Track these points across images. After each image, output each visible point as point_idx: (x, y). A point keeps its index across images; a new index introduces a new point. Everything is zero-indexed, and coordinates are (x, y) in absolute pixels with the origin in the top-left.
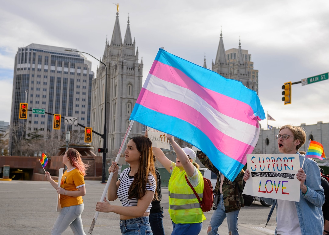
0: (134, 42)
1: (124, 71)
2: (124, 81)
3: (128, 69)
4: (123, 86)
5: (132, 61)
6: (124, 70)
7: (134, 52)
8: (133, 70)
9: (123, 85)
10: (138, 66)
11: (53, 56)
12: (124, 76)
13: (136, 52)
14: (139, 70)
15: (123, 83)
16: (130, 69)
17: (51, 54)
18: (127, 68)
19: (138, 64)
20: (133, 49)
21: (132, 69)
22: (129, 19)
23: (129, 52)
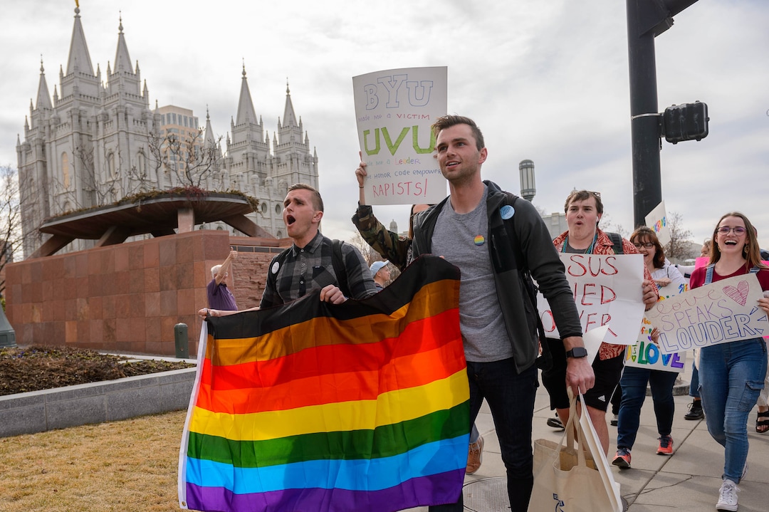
0: (138, 70)
1: (129, 126)
2: (130, 146)
3: (136, 122)
4: (131, 156)
5: (139, 106)
6: (129, 124)
7: (138, 88)
8: (143, 124)
9: (131, 153)
10: (152, 117)
12: (131, 136)
13: (142, 89)
14: (153, 125)
15: (130, 148)
16: (139, 122)
18: (134, 121)
19: (151, 113)
20: (137, 84)
21: (141, 123)
22: (122, 22)
23: (130, 88)
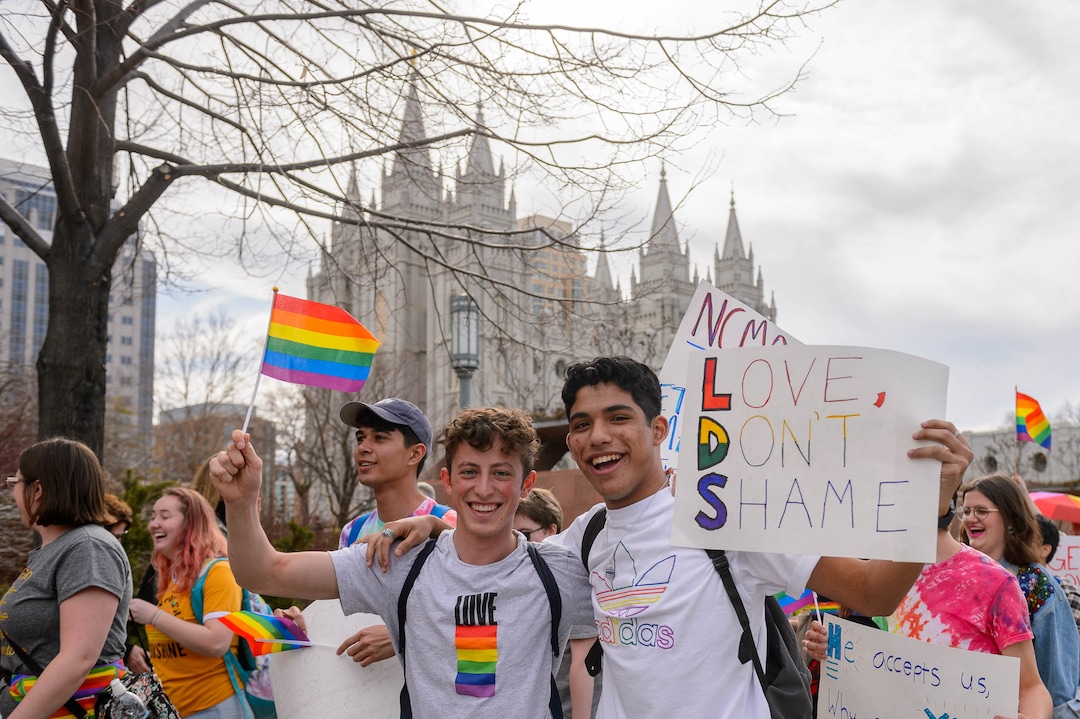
4: (485, 300)
5: (501, 225)
7: (501, 198)
9: (485, 297)
11: (19, 193)
13: (507, 199)
17: (17, 187)
